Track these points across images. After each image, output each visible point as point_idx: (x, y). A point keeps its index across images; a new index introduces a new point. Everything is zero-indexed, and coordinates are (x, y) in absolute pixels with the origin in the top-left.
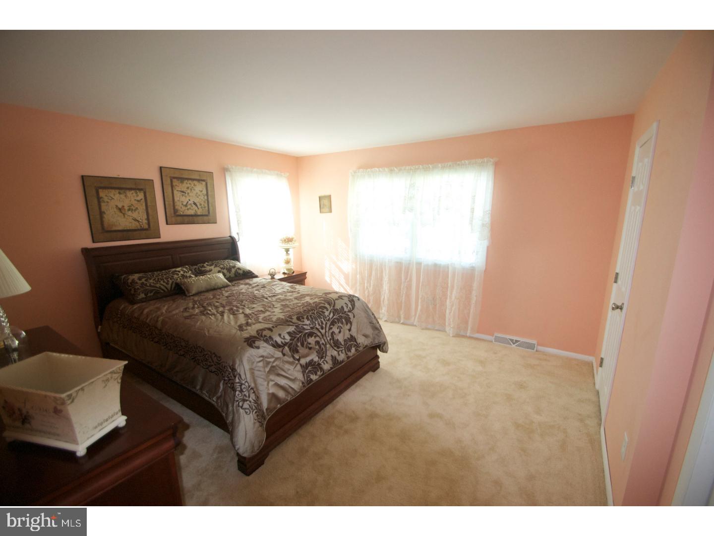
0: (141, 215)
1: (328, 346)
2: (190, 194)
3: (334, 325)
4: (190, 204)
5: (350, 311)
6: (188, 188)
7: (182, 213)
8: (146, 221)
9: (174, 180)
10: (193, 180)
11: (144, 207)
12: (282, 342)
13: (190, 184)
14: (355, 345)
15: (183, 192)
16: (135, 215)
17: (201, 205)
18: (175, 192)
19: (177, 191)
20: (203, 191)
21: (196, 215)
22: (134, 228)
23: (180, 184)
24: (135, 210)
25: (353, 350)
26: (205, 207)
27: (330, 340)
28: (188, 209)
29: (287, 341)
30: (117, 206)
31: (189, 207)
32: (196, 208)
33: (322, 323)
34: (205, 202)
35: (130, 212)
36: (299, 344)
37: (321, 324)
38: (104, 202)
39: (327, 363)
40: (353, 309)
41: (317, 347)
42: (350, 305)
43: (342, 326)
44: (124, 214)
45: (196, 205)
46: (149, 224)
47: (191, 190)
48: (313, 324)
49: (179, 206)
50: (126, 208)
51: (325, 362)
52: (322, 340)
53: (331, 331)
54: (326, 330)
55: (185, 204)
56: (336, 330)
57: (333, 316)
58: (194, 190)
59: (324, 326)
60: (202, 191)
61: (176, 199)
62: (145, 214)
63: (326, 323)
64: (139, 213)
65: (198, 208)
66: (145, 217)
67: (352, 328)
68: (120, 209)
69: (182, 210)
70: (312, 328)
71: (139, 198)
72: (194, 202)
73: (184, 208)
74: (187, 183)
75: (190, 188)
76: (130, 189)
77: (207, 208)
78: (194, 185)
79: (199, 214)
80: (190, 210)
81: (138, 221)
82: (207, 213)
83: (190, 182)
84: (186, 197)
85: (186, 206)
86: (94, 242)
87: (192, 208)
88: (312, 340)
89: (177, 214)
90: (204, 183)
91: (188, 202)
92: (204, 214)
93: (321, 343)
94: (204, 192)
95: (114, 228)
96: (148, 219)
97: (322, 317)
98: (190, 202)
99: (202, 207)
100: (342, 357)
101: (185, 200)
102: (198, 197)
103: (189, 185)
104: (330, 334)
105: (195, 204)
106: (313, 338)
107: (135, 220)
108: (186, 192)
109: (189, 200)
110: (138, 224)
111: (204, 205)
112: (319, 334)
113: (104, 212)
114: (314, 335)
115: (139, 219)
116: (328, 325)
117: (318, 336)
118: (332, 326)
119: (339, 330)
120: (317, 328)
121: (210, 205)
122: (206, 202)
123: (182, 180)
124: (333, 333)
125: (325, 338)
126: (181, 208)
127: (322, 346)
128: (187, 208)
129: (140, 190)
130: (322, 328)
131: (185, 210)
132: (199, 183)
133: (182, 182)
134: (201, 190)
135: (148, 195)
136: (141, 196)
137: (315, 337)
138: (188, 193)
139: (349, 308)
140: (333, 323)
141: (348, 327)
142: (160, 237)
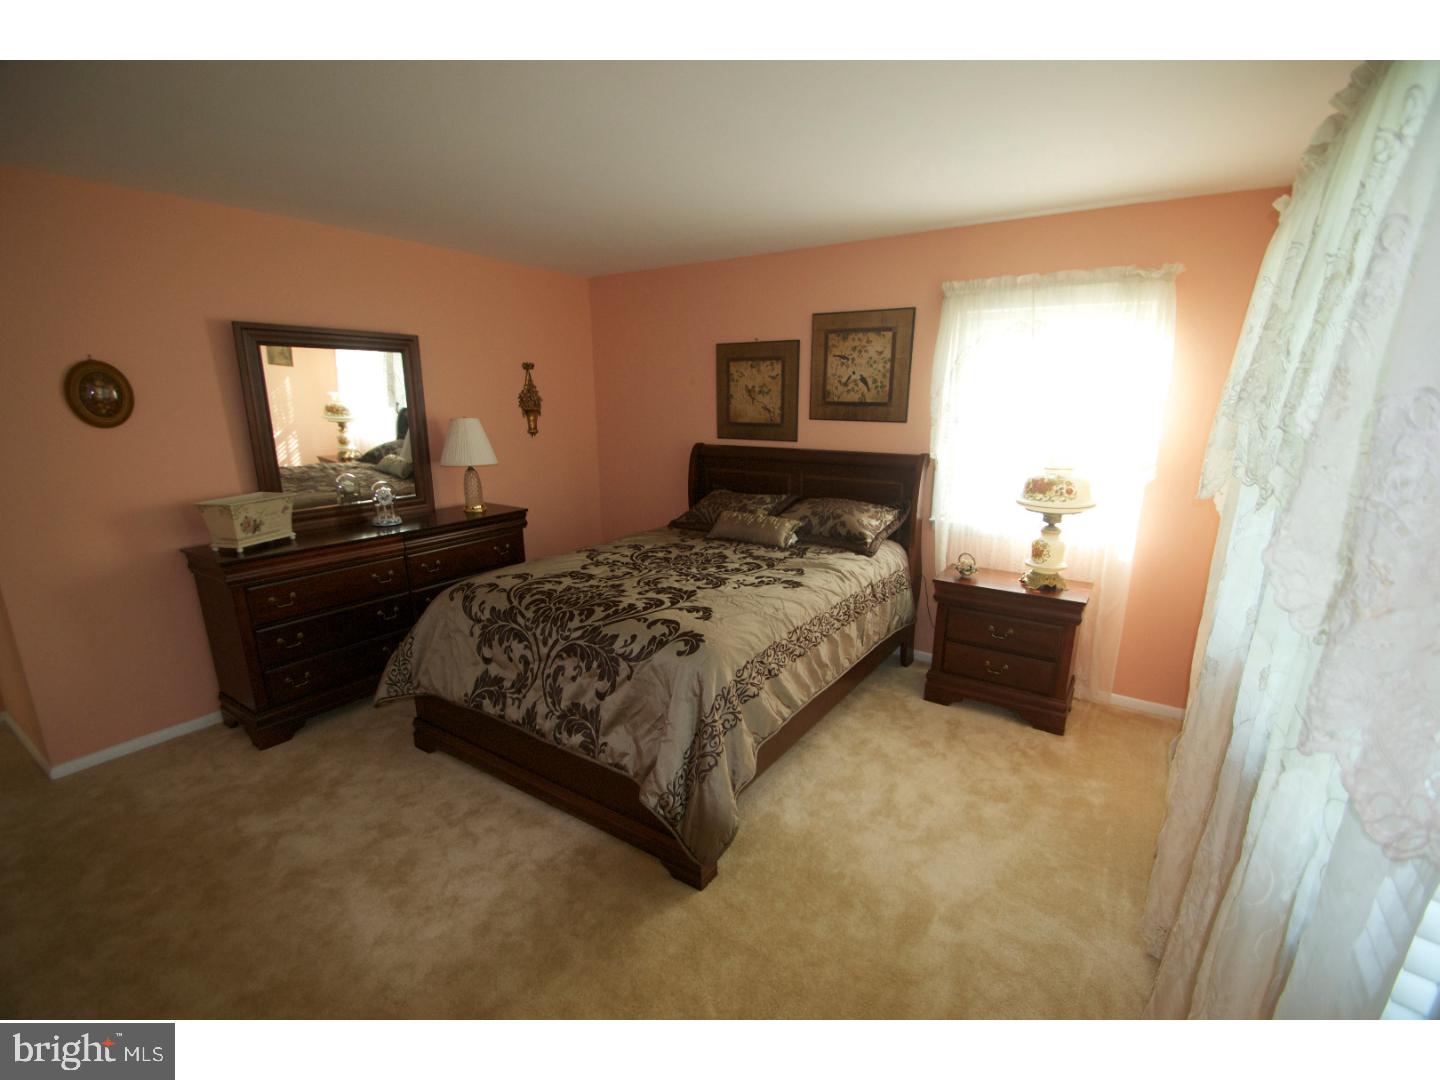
0: (773, 401)
1: (539, 682)
2: (858, 361)
3: (569, 656)
4: (855, 381)
5: (626, 657)
6: (854, 349)
7: (836, 399)
8: (779, 412)
9: (831, 336)
10: (867, 330)
11: (779, 388)
12: (476, 613)
13: (859, 339)
14: (588, 735)
15: (844, 357)
16: (766, 400)
17: (875, 381)
18: (831, 359)
19: (835, 356)
20: (886, 352)
21: (862, 404)
22: (763, 421)
23: (841, 343)
24: (767, 393)
25: (577, 739)
26: (883, 387)
27: (548, 676)
28: (848, 391)
29: (483, 618)
30: (746, 386)
31: (851, 386)
32: (865, 389)
33: (550, 635)
34: (884, 376)
35: (761, 396)
36: (497, 637)
37: (546, 634)
38: (733, 380)
39: (519, 707)
40: (638, 658)
41: (521, 667)
42: (636, 648)
43: (584, 670)
44: (753, 399)
45: (866, 383)
46: (782, 416)
47: (860, 351)
48: (533, 622)
49: (833, 385)
50: (757, 389)
51: (517, 703)
52: (537, 663)
53: (560, 663)
54: (550, 651)
55: (844, 380)
56: (570, 672)
57: (578, 638)
58: (866, 351)
59: (550, 642)
60: (881, 353)
61: (830, 371)
62: (780, 398)
63: (556, 642)
64: (771, 398)
65: (869, 390)
66: (779, 404)
67: (608, 699)
68: (749, 391)
69: (839, 393)
70: (528, 629)
71: (774, 374)
72: (861, 376)
73: (841, 388)
74: (853, 339)
75: (858, 349)
76: (764, 359)
77: (887, 388)
78: (868, 341)
79: (868, 400)
80: (852, 393)
81: (769, 411)
82: (886, 400)
83: (860, 335)
84: (848, 367)
85: (846, 384)
86: (719, 437)
87: (856, 388)
88: (518, 649)
89: (829, 400)
90: (889, 335)
91: (849, 378)
92: (879, 401)
93: (531, 666)
94: (888, 354)
95: (740, 420)
96: (782, 408)
97: (559, 623)
98: (853, 377)
99: (876, 387)
100: (547, 725)
101: (844, 373)
102: (871, 366)
103: (857, 343)
104: (555, 666)
105: (863, 380)
106: (522, 646)
107: (766, 408)
108: (850, 357)
109: (854, 373)
110: (768, 415)
111: (881, 382)
112: (535, 648)
113: (731, 396)
114: (526, 643)
115: (770, 407)
116: (558, 648)
117: (531, 650)
118: (564, 655)
119: (574, 673)
120: (534, 635)
121: (895, 381)
122: (888, 375)
123: (845, 333)
124: (561, 669)
125: (542, 665)
126: (836, 388)
127: (529, 674)
128: (846, 389)
129: (777, 359)
130: (545, 644)
131: (842, 393)
132: (879, 335)
133: (845, 339)
134: (880, 350)
135: (787, 368)
136: (778, 368)
137: (526, 647)
138: (853, 359)
139: (628, 649)
140: (570, 650)
141: (603, 685)
142: (796, 440)
